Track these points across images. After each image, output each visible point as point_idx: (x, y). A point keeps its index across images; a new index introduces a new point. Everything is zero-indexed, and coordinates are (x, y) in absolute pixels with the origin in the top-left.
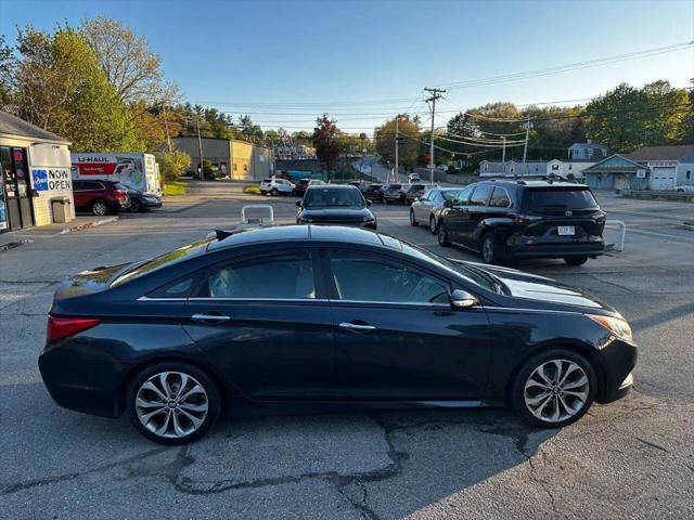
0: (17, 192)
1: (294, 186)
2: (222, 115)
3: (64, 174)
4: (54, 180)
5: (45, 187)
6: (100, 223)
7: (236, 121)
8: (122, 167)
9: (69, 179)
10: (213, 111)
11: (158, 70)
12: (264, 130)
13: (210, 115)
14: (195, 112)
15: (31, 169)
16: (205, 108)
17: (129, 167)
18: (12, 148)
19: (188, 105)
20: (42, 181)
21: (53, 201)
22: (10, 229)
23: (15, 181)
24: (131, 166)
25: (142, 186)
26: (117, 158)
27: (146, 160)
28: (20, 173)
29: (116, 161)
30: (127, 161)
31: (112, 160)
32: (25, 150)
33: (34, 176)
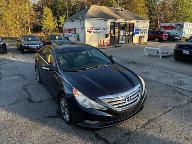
0: (129, 34)
3: (146, 30)
4: (142, 31)
5: (138, 33)
6: (151, 43)
8: (176, 27)
9: (147, 31)
15: (134, 28)
17: (179, 27)
18: (130, 23)
20: (138, 31)
21: (140, 37)
22: (125, 43)
23: (129, 32)
25: (181, 33)
26: (176, 24)
27: (185, 25)
28: (131, 29)
29: (175, 25)
30: (178, 25)
31: (174, 25)
32: (134, 23)
33: (135, 30)
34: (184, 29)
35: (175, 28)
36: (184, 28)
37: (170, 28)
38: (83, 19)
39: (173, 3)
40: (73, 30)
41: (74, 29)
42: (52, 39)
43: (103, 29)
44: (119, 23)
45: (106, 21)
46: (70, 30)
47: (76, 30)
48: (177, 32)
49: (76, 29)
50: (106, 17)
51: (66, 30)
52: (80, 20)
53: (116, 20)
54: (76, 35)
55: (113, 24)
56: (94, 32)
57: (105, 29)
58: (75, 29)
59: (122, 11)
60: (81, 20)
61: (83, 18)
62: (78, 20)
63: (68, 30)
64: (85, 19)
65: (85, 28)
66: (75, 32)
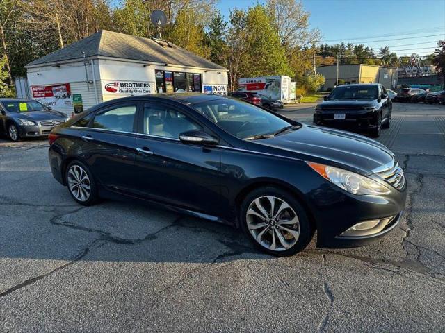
1: (396, 94)
2: (367, 49)
3: (224, 89)
4: (217, 92)
7: (377, 52)
8: (268, 85)
9: (226, 91)
10: (361, 47)
11: (307, 23)
12: (398, 56)
13: (358, 49)
14: (347, 49)
15: (203, 86)
16: (354, 45)
18: (193, 74)
19: (343, 44)
20: (209, 92)
24: (273, 84)
25: (278, 96)
26: (267, 80)
27: (282, 80)
28: (197, 87)
29: (265, 82)
30: (271, 81)
31: (263, 81)
32: (200, 75)
33: (205, 89)
34: (282, 89)
35: (267, 87)
36: (282, 86)
37: (257, 87)
38: (93, 60)
39: (252, 39)
40: (60, 87)
41: (63, 85)
42: (10, 110)
43: (140, 85)
44: (173, 72)
45: (145, 66)
46: (48, 88)
47: (71, 87)
48: (271, 95)
49: (70, 84)
50: (145, 59)
51: (34, 89)
52: (83, 63)
53: (166, 65)
54: (70, 99)
55: (160, 75)
56: (121, 91)
57: (145, 85)
58: (68, 85)
59: (170, 49)
60: (87, 62)
61: (93, 58)
62: (74, 62)
63: (42, 89)
64: (98, 59)
65: (98, 81)
66: (65, 93)
